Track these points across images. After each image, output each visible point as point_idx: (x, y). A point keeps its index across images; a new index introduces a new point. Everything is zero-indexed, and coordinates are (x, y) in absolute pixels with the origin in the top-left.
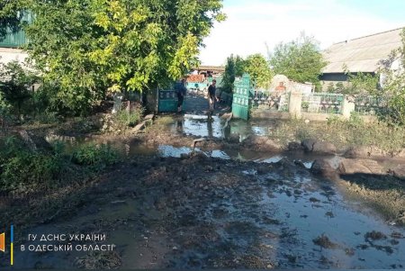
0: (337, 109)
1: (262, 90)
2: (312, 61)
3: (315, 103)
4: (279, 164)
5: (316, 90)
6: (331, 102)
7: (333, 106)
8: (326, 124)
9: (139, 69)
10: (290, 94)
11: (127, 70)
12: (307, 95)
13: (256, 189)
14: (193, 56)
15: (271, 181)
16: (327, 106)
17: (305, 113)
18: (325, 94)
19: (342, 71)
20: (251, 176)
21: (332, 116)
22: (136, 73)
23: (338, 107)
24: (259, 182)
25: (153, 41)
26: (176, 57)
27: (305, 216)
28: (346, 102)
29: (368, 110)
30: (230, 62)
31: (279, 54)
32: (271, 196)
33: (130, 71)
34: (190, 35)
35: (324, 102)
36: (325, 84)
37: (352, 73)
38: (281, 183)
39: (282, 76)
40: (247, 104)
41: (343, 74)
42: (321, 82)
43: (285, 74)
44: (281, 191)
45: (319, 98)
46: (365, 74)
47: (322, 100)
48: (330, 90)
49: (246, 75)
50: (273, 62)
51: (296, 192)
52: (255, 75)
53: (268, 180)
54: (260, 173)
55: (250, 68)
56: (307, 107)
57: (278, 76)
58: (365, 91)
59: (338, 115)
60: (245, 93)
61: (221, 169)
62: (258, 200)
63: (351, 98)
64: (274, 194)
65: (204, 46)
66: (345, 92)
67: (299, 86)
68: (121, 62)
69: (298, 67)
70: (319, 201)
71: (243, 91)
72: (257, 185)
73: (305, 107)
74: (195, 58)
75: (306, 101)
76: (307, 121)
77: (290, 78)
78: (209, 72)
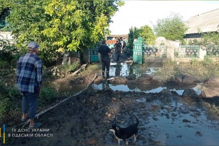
0: (196, 55)
1: (150, 46)
2: (179, 28)
3: (182, 52)
4: (161, 93)
5: (182, 44)
6: (192, 51)
7: (193, 53)
8: (189, 64)
9: (74, 38)
10: (167, 47)
11: (67, 39)
12: (177, 47)
13: (144, 114)
14: (106, 28)
15: (155, 107)
16: (189, 53)
17: (176, 58)
18: (188, 46)
19: (197, 32)
20: (142, 104)
21: (193, 59)
22: (73, 41)
23: (197, 53)
24: (147, 108)
25: (78, 21)
26: (95, 29)
27: (180, 137)
28: (201, 50)
29: (215, 54)
30: (131, 31)
31: (159, 25)
32: (155, 119)
33: (69, 40)
34: (102, 15)
35: (188, 51)
36: (187, 41)
37: (204, 33)
38: (162, 108)
39: (162, 37)
40: (141, 55)
41: (198, 34)
42: (185, 39)
43: (164, 36)
44: (162, 114)
45: (185, 49)
46: (212, 32)
47: (186, 50)
48: (190, 44)
49: (140, 38)
50: (156, 30)
51: (173, 115)
52: (145, 37)
53: (153, 106)
54: (148, 100)
55: (143, 33)
56: (178, 55)
57: (160, 38)
58: (212, 43)
59: (197, 58)
60: (140, 48)
61: (122, 99)
62: (146, 123)
63: (204, 47)
64: (157, 117)
65: (112, 22)
66: (200, 44)
67: (172, 42)
68: (63, 35)
69: (171, 32)
70: (189, 122)
71: (139, 47)
72: (146, 110)
73: (176, 54)
74: (107, 30)
75: (177, 51)
76: (178, 63)
77: (167, 38)
78: (121, 38)
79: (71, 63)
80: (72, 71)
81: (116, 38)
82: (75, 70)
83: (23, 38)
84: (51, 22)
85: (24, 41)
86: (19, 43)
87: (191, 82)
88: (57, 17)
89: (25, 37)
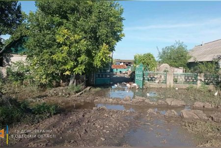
0: (194, 82)
2: (183, 56)
3: (182, 79)
6: (190, 78)
7: (192, 80)
16: (188, 80)
17: (176, 84)
22: (79, 65)
23: (195, 80)
25: (83, 49)
26: (98, 56)
29: (212, 82)
31: (164, 52)
33: (75, 64)
34: (104, 44)
35: (186, 78)
37: (200, 62)
39: (166, 64)
40: (142, 80)
43: (168, 63)
46: (208, 62)
47: (185, 77)
49: (141, 64)
52: (147, 64)
55: (145, 60)
56: (177, 81)
57: (164, 64)
59: (195, 85)
60: (141, 74)
69: (175, 59)
75: (176, 78)
77: (171, 65)
78: (129, 63)
79: (76, 85)
80: (77, 92)
81: (124, 63)
82: (80, 91)
83: (36, 62)
84: (61, 49)
85: (36, 63)
86: (31, 66)
87: (179, 105)
88: (66, 45)
89: (37, 61)
